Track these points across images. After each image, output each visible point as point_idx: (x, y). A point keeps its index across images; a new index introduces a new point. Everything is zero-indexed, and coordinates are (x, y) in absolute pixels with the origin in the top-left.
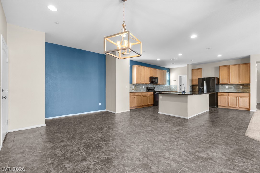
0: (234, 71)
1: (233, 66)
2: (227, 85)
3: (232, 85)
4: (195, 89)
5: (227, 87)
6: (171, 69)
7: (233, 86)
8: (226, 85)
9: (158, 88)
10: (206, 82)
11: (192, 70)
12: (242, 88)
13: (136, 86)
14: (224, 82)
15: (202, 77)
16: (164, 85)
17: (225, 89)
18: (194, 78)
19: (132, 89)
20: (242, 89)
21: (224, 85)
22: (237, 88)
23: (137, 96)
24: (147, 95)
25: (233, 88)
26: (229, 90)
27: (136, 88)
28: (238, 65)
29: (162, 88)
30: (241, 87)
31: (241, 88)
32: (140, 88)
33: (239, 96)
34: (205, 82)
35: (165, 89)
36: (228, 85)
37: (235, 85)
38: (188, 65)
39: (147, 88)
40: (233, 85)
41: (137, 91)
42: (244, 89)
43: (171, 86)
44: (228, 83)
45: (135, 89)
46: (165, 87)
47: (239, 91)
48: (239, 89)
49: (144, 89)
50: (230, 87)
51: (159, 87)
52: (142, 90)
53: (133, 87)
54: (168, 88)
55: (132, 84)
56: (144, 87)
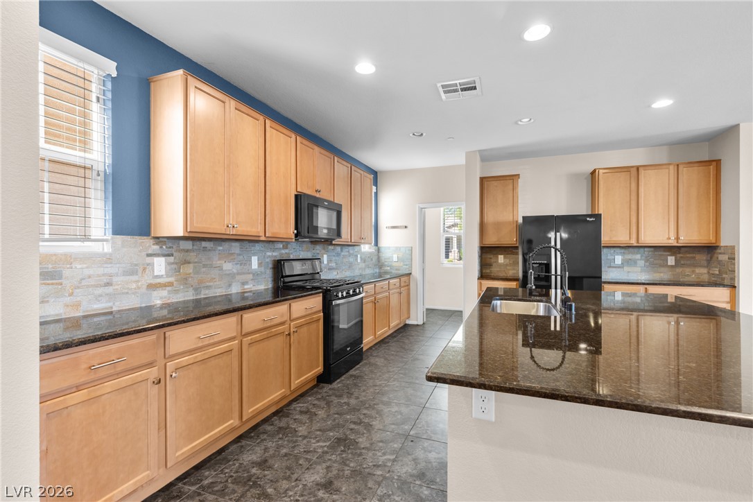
0: (655, 190)
1: (651, 172)
2: (618, 250)
3: (636, 250)
4: (491, 265)
5: (618, 259)
7: (638, 256)
8: (612, 250)
9: (333, 265)
10: (558, 234)
11: (482, 180)
12: (674, 264)
14: (614, 239)
16: (356, 248)
17: (610, 267)
18: (490, 217)
19: (152, 287)
20: (672, 266)
21: (605, 250)
22: (656, 262)
24: (283, 323)
25: (642, 263)
26: (626, 269)
27: (189, 269)
28: (671, 167)
29: (351, 260)
30: (671, 260)
31: (669, 264)
32: (228, 266)
34: (553, 234)
35: (363, 265)
36: (623, 251)
37: (646, 249)
40: (642, 250)
41: (197, 290)
42: (682, 266)
43: (382, 250)
44: (634, 242)
45: (184, 280)
46: (360, 259)
47: (662, 275)
48: (661, 266)
49: (256, 275)
50: (629, 257)
51: (338, 255)
52: (243, 284)
53: (160, 266)
54: (372, 260)
55: (147, 242)
56: (255, 262)
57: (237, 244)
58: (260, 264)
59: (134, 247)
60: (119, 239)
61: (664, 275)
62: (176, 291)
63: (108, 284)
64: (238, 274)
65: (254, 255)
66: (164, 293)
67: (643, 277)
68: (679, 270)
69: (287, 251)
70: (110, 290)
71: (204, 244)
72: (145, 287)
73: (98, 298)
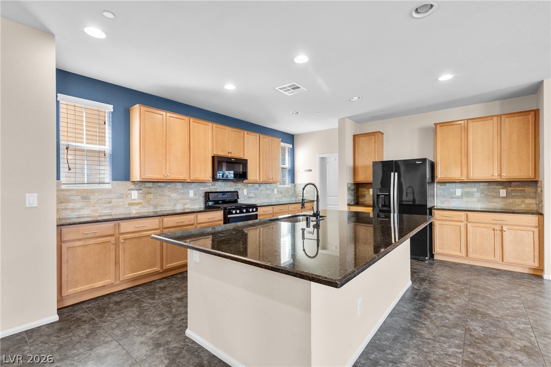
0: (481, 138)
1: (478, 124)
2: (459, 185)
3: (473, 184)
4: (365, 196)
5: (459, 192)
6: (297, 135)
7: (475, 190)
8: (453, 185)
9: (252, 195)
10: (396, 174)
11: (355, 136)
12: (505, 195)
13: (152, 190)
14: (449, 176)
15: (384, 160)
16: (273, 185)
17: (451, 198)
18: (360, 163)
19: (131, 204)
20: (504, 197)
21: (448, 185)
22: (490, 194)
23: (129, 236)
24: (192, 225)
25: (478, 195)
26: (465, 199)
27: (150, 196)
29: (268, 192)
30: (503, 192)
31: (501, 195)
32: (174, 195)
33: (504, 223)
34: (392, 174)
35: (280, 196)
36: (462, 185)
37: (481, 184)
38: (342, 122)
39: (207, 195)
40: (478, 184)
41: (155, 206)
42: (513, 197)
43: (297, 186)
44: (464, 178)
45: (148, 202)
46: (278, 191)
47: (495, 204)
48: (494, 197)
49: (192, 200)
50: (468, 190)
51: (257, 189)
52: (184, 204)
53: (135, 195)
54: (288, 192)
55: (128, 183)
56: (191, 194)
57: (180, 184)
58: (195, 194)
59: (122, 186)
60: (115, 182)
61: (497, 204)
62: (144, 207)
63: (110, 202)
64: (181, 199)
65: (191, 189)
66: (137, 207)
67: (479, 206)
68: (510, 201)
69: (215, 187)
70: (110, 205)
71: (159, 184)
72: (127, 204)
73: (105, 208)
